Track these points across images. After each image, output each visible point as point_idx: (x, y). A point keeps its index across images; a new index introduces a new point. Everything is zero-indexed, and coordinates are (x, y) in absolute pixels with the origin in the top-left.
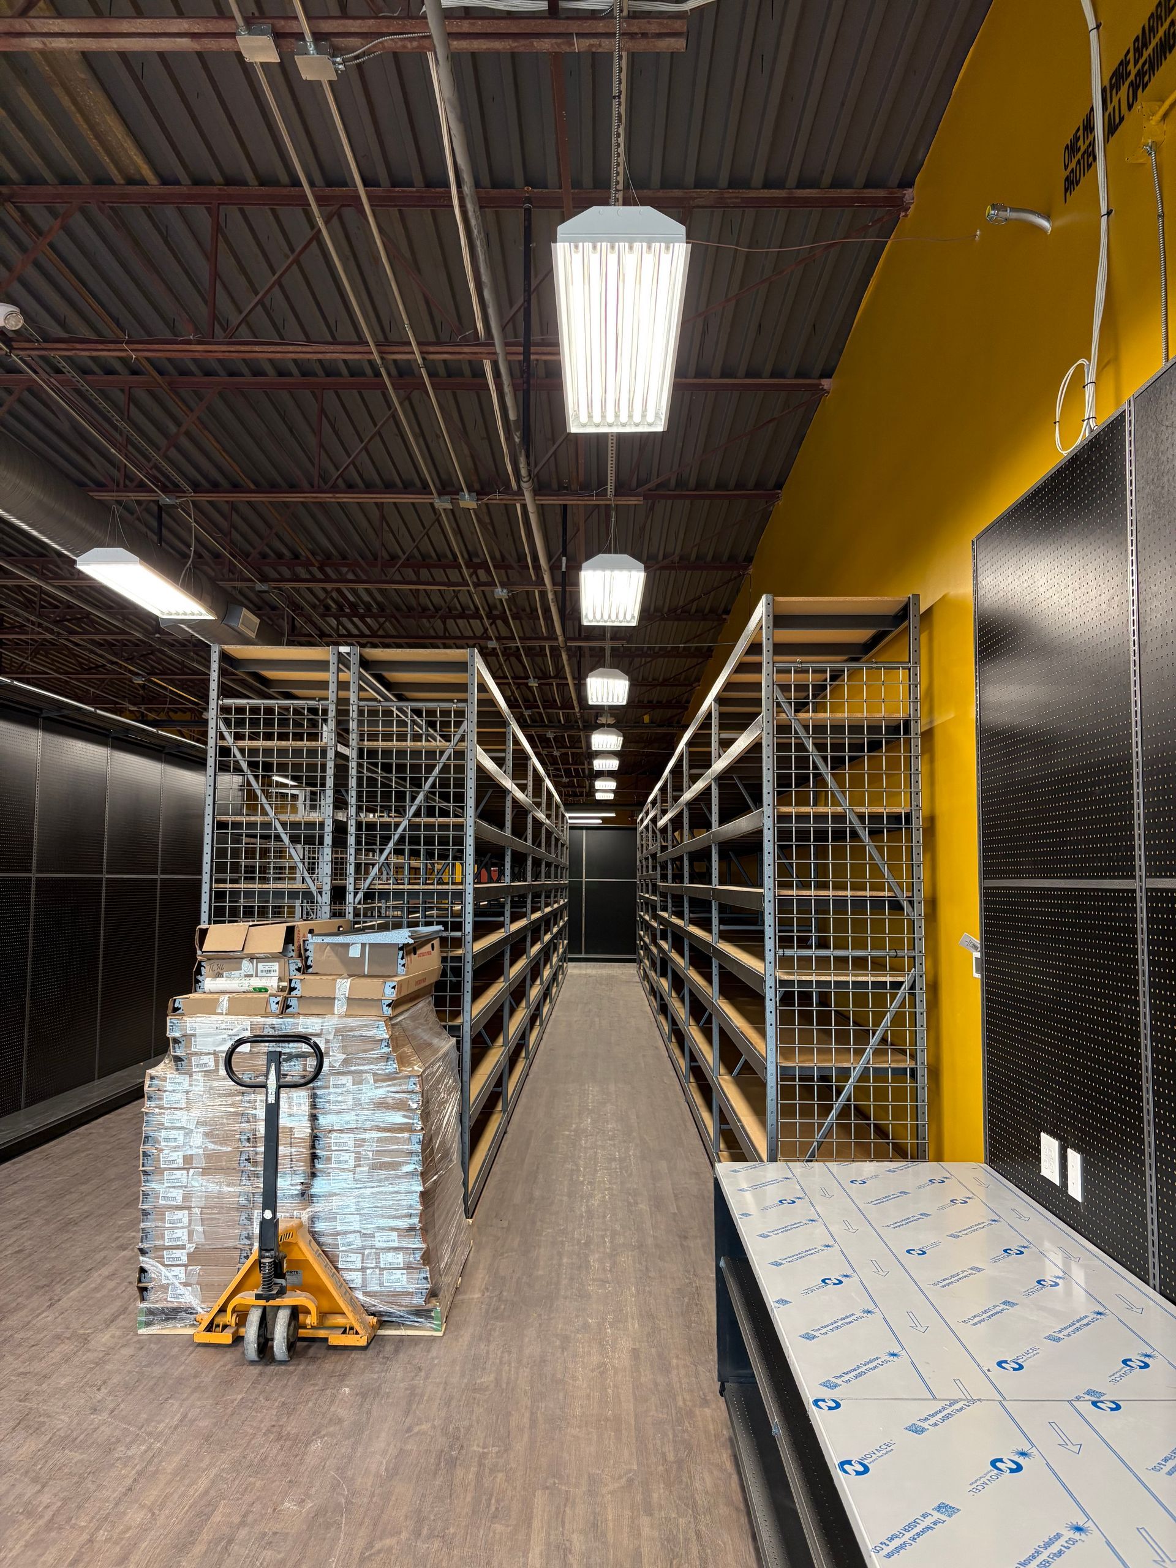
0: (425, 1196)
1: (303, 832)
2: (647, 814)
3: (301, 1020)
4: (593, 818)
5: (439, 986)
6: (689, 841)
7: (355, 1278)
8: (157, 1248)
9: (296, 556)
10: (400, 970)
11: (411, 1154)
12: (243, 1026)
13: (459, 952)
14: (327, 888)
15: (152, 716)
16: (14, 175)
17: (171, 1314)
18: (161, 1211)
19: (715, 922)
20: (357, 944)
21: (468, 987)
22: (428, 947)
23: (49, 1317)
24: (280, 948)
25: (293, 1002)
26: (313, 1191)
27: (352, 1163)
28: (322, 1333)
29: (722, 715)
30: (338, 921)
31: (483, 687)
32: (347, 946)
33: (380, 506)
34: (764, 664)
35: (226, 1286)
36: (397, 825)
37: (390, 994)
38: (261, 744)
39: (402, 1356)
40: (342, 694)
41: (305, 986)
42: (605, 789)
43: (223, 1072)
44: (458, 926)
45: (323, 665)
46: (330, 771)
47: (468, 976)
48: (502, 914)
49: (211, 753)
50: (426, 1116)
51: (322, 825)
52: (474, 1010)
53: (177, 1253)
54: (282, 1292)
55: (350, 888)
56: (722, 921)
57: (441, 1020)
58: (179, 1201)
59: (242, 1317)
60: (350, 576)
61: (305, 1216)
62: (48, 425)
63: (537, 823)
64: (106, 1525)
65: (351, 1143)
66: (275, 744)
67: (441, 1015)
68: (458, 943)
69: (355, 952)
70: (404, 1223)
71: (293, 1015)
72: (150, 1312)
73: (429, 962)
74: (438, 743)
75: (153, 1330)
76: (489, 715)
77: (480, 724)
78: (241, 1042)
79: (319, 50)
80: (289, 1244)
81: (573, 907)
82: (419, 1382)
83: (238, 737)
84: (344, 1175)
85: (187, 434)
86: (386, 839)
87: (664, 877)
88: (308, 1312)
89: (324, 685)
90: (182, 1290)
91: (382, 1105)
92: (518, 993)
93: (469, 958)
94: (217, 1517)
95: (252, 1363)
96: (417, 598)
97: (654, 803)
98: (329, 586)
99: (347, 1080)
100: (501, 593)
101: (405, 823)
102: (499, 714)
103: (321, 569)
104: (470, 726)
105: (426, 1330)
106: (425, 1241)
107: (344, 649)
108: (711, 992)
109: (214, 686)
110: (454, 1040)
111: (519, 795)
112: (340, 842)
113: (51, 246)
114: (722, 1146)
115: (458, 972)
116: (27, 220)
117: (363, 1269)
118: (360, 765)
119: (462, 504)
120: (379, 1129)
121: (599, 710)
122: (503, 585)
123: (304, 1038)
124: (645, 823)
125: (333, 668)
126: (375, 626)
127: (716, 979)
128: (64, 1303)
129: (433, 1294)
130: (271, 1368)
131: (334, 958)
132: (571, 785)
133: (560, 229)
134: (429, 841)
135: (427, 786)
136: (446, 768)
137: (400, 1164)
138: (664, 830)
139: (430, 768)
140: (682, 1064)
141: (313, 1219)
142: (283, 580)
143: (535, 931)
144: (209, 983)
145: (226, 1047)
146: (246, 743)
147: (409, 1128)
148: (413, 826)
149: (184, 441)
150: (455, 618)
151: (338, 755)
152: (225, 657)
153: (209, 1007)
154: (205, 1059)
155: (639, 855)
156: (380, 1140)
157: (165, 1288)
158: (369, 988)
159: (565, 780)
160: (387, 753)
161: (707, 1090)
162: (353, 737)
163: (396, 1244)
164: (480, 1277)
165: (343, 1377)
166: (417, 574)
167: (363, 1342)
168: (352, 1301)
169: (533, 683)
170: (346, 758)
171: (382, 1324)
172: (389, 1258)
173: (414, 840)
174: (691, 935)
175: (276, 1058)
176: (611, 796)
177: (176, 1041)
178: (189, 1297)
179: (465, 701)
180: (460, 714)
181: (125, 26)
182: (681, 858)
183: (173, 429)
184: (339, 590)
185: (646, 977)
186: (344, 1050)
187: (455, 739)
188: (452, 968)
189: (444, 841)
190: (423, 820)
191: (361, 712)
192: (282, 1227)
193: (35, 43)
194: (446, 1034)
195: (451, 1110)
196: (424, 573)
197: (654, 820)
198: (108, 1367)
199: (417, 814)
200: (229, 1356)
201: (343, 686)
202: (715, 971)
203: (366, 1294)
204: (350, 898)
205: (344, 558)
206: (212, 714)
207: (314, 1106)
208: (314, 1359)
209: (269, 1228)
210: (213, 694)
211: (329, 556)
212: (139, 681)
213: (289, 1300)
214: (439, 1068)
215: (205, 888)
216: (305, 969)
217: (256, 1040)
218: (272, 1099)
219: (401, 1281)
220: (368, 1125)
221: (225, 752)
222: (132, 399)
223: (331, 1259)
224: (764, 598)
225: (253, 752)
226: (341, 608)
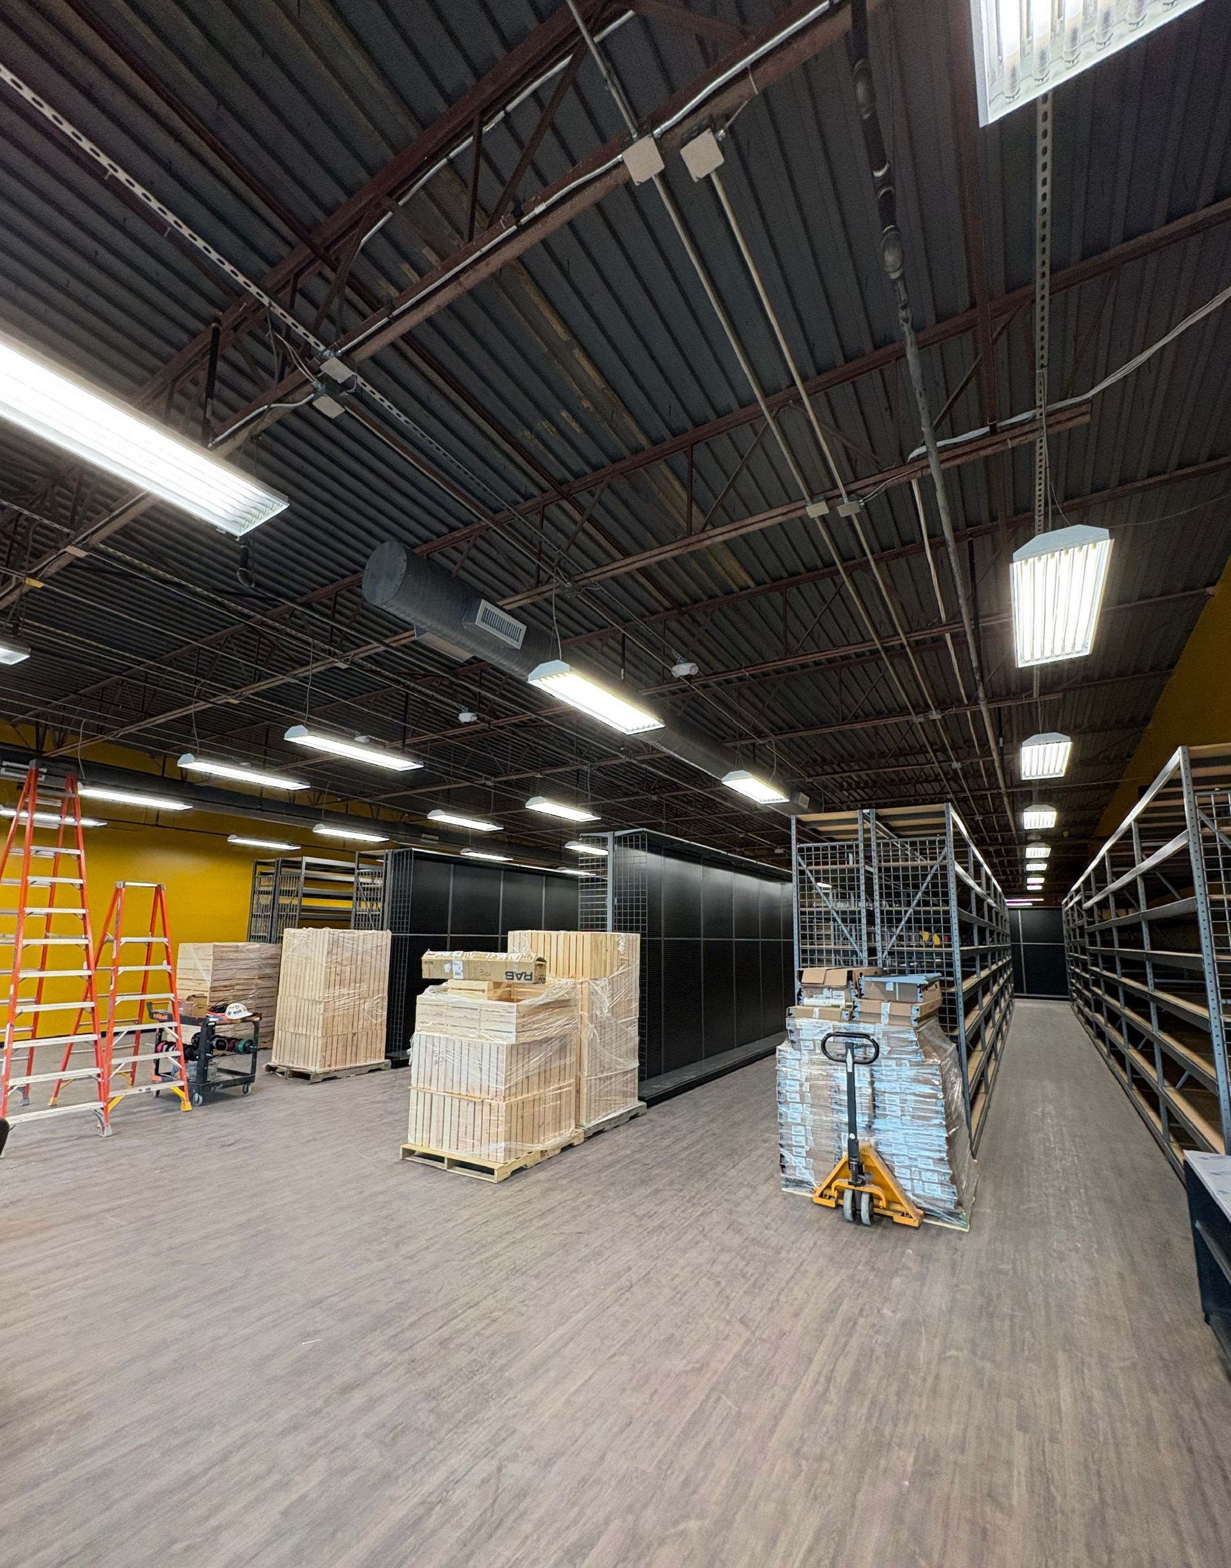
0: (949, 1140)
1: (848, 917)
2: (1071, 898)
3: (862, 1025)
4: (1026, 903)
5: (941, 1010)
6: (1115, 918)
7: (907, 1184)
8: (789, 1145)
9: (824, 760)
10: (919, 999)
11: (937, 1112)
12: (829, 1026)
13: (953, 990)
14: (865, 948)
15: (747, 853)
16: (688, 601)
17: (799, 1183)
18: (789, 1126)
19: (1150, 976)
20: (891, 982)
21: (961, 1012)
22: (933, 987)
23: (733, 1172)
24: (845, 983)
25: (855, 1014)
26: (874, 1126)
27: (899, 1113)
28: (888, 1213)
29: (1140, 830)
30: (873, 969)
31: (955, 825)
32: (884, 983)
33: (875, 728)
34: (1185, 794)
35: (829, 1174)
36: (906, 912)
37: (916, 1014)
38: (821, 867)
39: (943, 1238)
40: (867, 836)
41: (862, 1006)
42: (1035, 883)
43: (819, 1051)
44: (951, 974)
45: (855, 821)
46: (862, 881)
47: (961, 1006)
48: (974, 966)
49: (794, 873)
50: (944, 1090)
51: (860, 912)
52: (966, 1025)
53: (799, 1150)
54: (863, 1183)
55: (879, 949)
56: (1155, 976)
57: (945, 1031)
58: (799, 1121)
59: (841, 1194)
60: (856, 767)
61: (872, 1141)
62: (704, 717)
63: (990, 908)
64: (783, 1294)
65: (898, 1101)
66: (829, 867)
67: (944, 1028)
68: (951, 984)
69: (890, 987)
70: (937, 1155)
71: (857, 1022)
72: (787, 1180)
73: (934, 996)
74: (928, 862)
75: (790, 1190)
76: (959, 841)
77: (955, 847)
78: (829, 1035)
79: (850, 500)
80: (864, 1156)
81: (1015, 962)
82: (957, 1257)
83: (809, 864)
84: (895, 1120)
85: (768, 707)
86: (899, 920)
87: (1093, 943)
88: (880, 1199)
89: (856, 832)
90: (804, 1171)
91: (916, 1080)
92: (988, 1017)
93: (960, 994)
94: (844, 1307)
95: (849, 1221)
96: (898, 776)
97: (1078, 891)
98: (844, 775)
99: (892, 1063)
100: (956, 765)
101: (911, 911)
102: (963, 840)
103: (839, 765)
104: (950, 849)
105: (955, 1226)
106: (951, 1168)
107: (866, 811)
108: (1152, 1028)
109: (794, 837)
110: (954, 1045)
111: (978, 889)
112: (871, 922)
113: (706, 631)
114: (1172, 1139)
115: (953, 1002)
116: (694, 620)
117: (912, 1179)
118: (880, 878)
119: (931, 717)
120: (915, 1095)
121: (1030, 832)
122: (957, 760)
123: (866, 1036)
124: (1070, 905)
125: (860, 822)
126: (871, 793)
127: (1154, 1017)
128: (741, 1166)
129: (959, 1204)
130: (860, 1227)
131: (877, 990)
132: (1007, 880)
133: (1015, 554)
134: (927, 921)
135: (923, 888)
136: (935, 876)
137: (931, 1118)
138: (1090, 910)
139: (924, 877)
140: (1125, 1078)
141: (877, 1144)
142: (818, 775)
143: (994, 976)
144: (806, 1001)
145: (822, 1037)
146: (813, 867)
147: (934, 1096)
148: (916, 913)
149: (767, 711)
150: (921, 783)
151: (866, 871)
152: (798, 821)
153: (808, 1014)
154: (808, 1043)
155: (1065, 927)
156: (916, 1101)
157: (794, 1168)
158: (902, 1009)
159: (1003, 877)
160: (896, 869)
161: (1153, 1098)
162: (875, 861)
163: (932, 1168)
164: (988, 1198)
165: (907, 1242)
166: (897, 760)
167: (916, 1224)
168: (907, 1198)
169: (979, 818)
170: (871, 873)
171: (926, 1216)
172: (926, 1176)
173: (917, 921)
174: (1125, 984)
175: (850, 1047)
176: (1040, 888)
177: (791, 1032)
178: (808, 1176)
179: (945, 834)
180: (942, 842)
181: (750, 520)
182: (1110, 930)
183: (760, 705)
184: (850, 777)
185: (1081, 1011)
186: (889, 1045)
187: (940, 859)
188: (949, 1001)
189: (937, 921)
190: (922, 909)
191: (878, 845)
192: (861, 1145)
193: (708, 542)
194: (948, 1040)
195: (958, 1088)
196: (902, 759)
197: (1079, 903)
198: (769, 1206)
199: (918, 904)
200: (834, 1215)
201: (867, 831)
202: (1153, 1012)
203: (914, 1195)
204: (879, 954)
205: (852, 757)
206: (794, 852)
207: (872, 1076)
208: (885, 1227)
209: (853, 1144)
210: (794, 842)
211: (842, 757)
212: (742, 836)
213: (868, 1188)
214: (949, 1061)
215: (796, 947)
216: (860, 996)
217: (838, 1035)
218: (850, 1070)
219: (938, 1192)
220: (908, 1091)
221: (802, 873)
222: (740, 694)
223: (891, 1170)
224: (1180, 749)
225: (817, 872)
226: (850, 784)
